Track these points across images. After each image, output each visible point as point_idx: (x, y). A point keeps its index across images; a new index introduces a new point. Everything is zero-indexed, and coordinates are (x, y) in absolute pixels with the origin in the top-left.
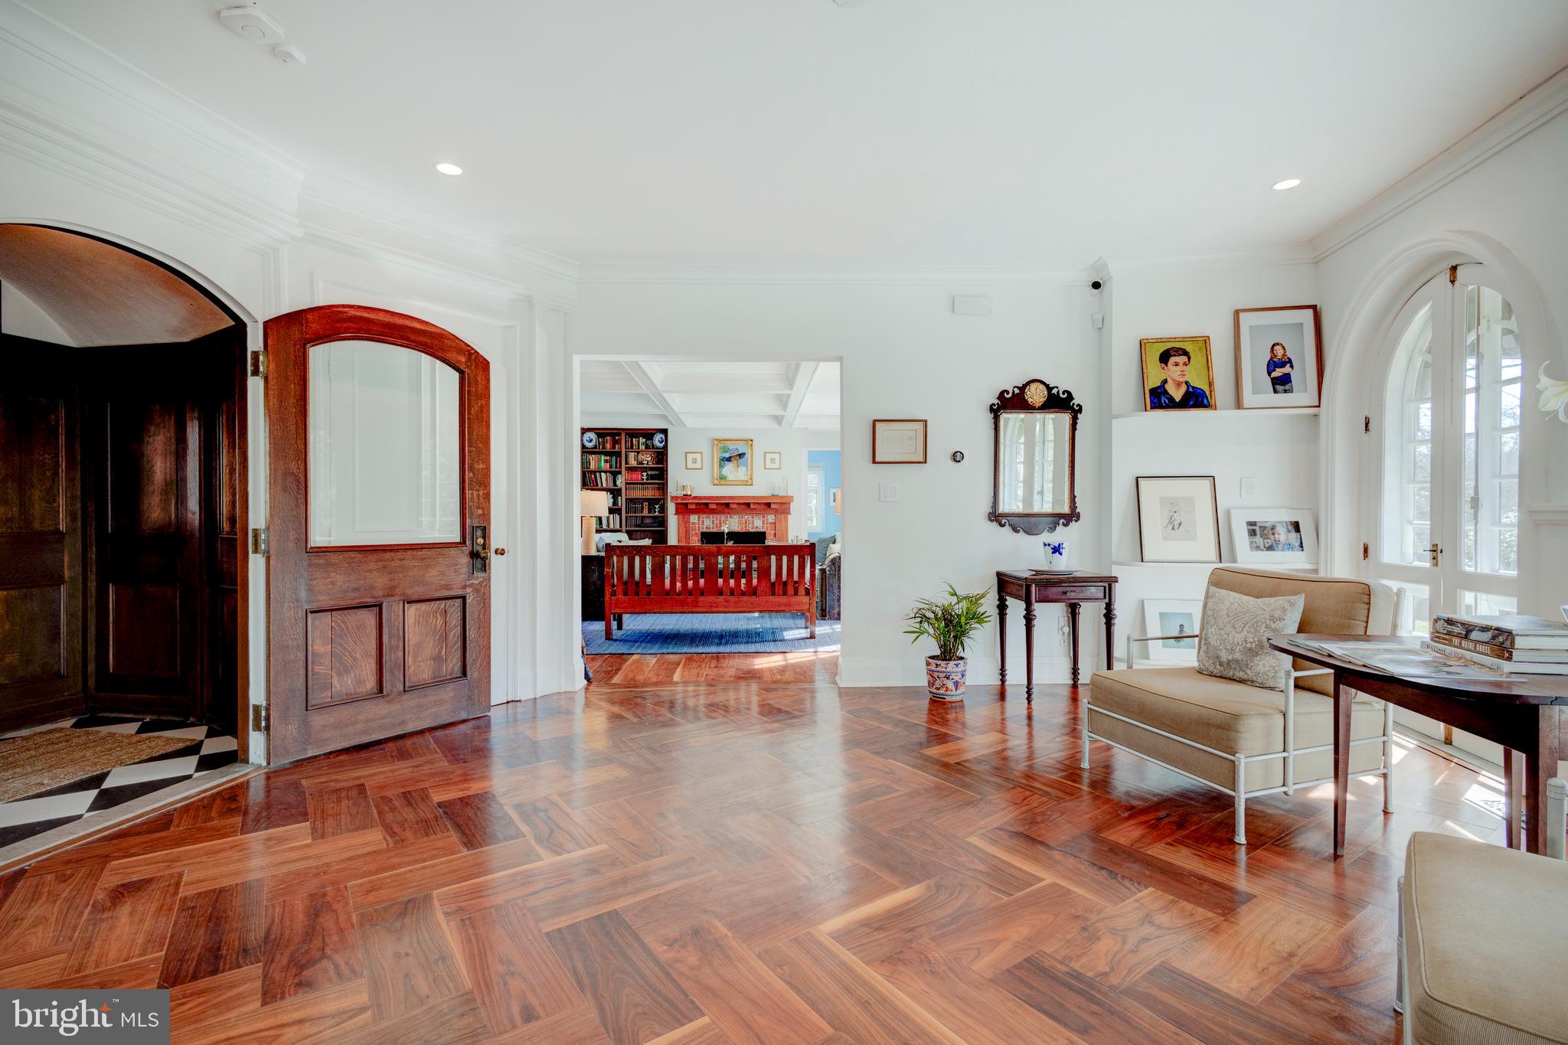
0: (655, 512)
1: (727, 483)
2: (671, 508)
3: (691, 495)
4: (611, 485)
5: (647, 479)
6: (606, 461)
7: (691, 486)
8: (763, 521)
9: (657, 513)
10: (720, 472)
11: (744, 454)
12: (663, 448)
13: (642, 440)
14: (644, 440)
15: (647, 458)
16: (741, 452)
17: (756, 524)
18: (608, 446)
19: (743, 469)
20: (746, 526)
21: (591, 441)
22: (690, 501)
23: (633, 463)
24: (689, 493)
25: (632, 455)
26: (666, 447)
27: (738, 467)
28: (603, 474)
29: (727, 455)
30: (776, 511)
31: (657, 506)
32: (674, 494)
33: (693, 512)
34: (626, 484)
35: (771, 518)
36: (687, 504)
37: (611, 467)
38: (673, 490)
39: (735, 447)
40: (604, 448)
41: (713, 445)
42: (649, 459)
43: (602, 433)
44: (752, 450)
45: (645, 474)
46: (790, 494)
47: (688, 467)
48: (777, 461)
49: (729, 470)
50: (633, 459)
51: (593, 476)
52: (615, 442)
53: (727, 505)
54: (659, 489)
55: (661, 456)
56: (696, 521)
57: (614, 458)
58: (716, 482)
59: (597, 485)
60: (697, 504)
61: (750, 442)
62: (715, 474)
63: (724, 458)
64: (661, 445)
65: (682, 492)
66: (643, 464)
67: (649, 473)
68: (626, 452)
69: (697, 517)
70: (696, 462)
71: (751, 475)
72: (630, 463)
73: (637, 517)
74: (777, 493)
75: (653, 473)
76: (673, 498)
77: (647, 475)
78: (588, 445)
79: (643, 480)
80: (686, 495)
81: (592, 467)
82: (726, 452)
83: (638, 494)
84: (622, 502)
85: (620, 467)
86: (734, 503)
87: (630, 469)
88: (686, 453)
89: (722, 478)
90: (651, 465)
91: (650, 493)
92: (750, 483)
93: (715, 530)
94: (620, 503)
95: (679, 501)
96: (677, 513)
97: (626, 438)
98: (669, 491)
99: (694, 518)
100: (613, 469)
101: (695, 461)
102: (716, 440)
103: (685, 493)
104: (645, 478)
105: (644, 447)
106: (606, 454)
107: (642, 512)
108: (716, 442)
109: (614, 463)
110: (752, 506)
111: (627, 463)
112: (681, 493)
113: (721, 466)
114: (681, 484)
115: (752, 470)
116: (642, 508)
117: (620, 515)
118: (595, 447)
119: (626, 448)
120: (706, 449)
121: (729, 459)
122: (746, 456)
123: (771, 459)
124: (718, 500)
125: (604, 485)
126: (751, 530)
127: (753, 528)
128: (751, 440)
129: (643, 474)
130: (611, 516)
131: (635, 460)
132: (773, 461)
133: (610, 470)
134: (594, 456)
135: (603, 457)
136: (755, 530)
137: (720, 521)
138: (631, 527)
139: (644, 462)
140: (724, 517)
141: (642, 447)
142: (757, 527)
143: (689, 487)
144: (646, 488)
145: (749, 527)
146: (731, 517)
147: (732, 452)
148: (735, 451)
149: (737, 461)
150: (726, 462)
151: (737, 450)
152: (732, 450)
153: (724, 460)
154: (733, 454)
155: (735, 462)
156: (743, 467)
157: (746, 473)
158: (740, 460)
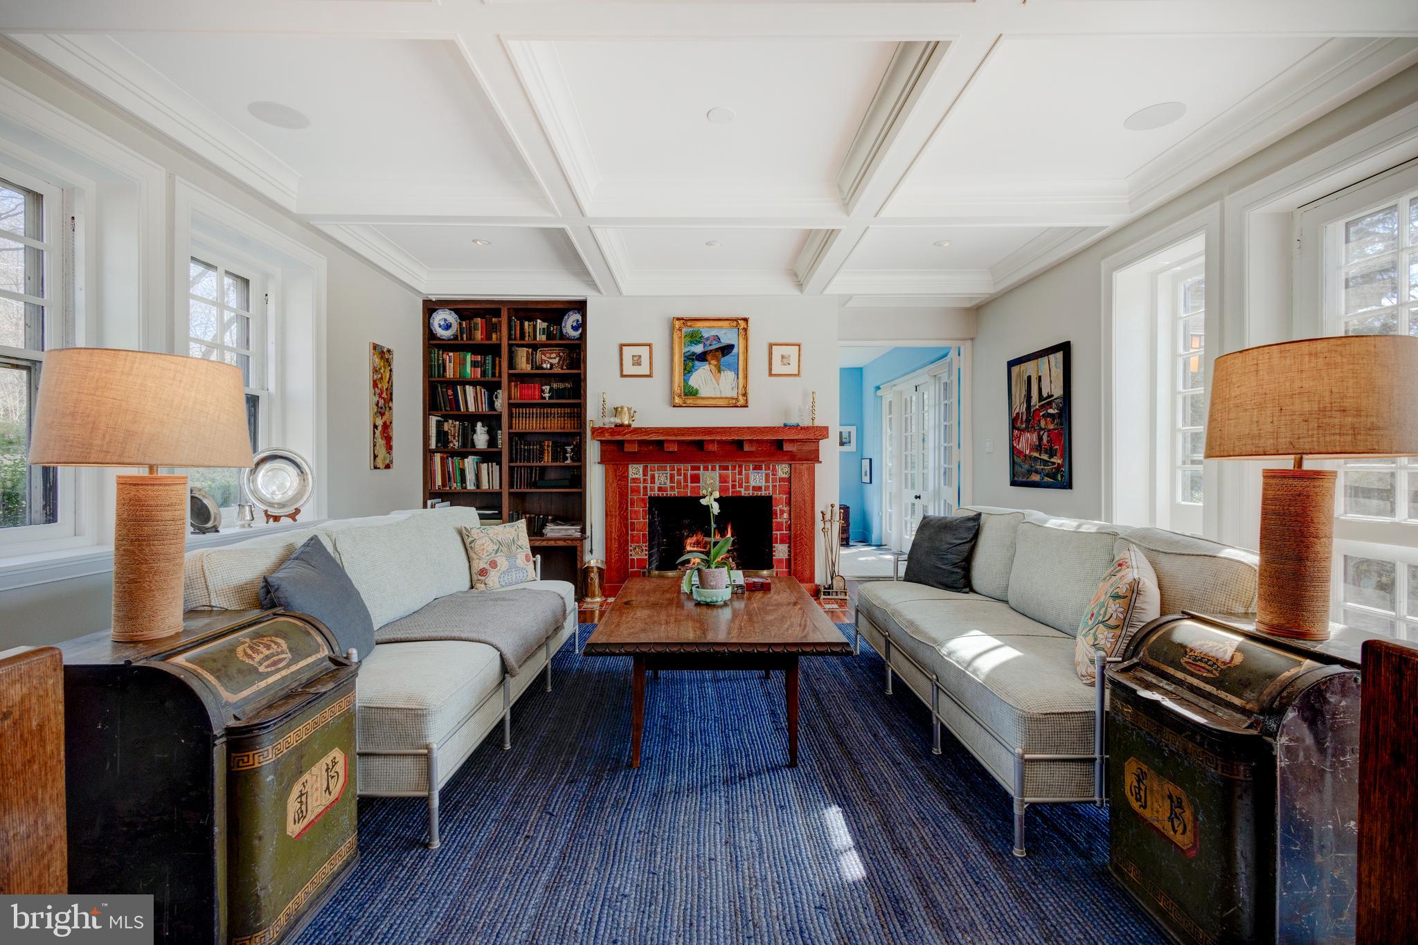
0: (566, 459)
2: (593, 450)
3: (629, 426)
4: (485, 408)
5: (550, 398)
6: (474, 364)
7: (629, 409)
8: (767, 475)
9: (569, 461)
10: (686, 381)
11: (731, 347)
12: (578, 339)
13: (541, 324)
14: (545, 325)
15: (551, 360)
16: (725, 341)
17: (756, 481)
18: (479, 336)
19: (728, 376)
20: (734, 486)
21: (448, 327)
22: (628, 437)
23: (523, 365)
24: (626, 422)
25: (522, 354)
26: (583, 336)
27: (719, 371)
28: (469, 389)
29: (699, 349)
30: (792, 457)
31: (569, 449)
32: (598, 424)
33: (635, 458)
34: (511, 406)
35: (782, 470)
36: (623, 442)
37: (484, 373)
38: (593, 415)
39: (714, 332)
40: (470, 337)
41: (672, 328)
42: (555, 361)
43: (467, 310)
44: (746, 339)
45: (547, 388)
46: (818, 423)
47: (625, 373)
48: (794, 360)
49: (702, 377)
50: (524, 359)
51: (450, 392)
52: (491, 329)
53: (700, 445)
54: (571, 416)
55: (575, 352)
56: (640, 476)
57: (489, 358)
58: (677, 400)
59: (458, 408)
60: (641, 443)
61: (742, 324)
62: (676, 385)
63: (694, 354)
64: (576, 334)
65: (613, 420)
66: (543, 369)
67: (555, 386)
68: (510, 346)
69: (641, 467)
70: (639, 364)
71: (745, 388)
72: (519, 366)
73: (531, 468)
74: (793, 421)
75: (561, 386)
76: (594, 430)
77: (551, 389)
78: (441, 333)
79: (545, 398)
80: (622, 425)
81: (450, 374)
82: (697, 343)
83: (530, 424)
84: (502, 437)
85: (500, 376)
86: (712, 441)
87: (522, 378)
88: (622, 346)
89: (690, 393)
90: (557, 370)
91: (554, 424)
92: (742, 402)
93: (675, 493)
94: (500, 442)
95: (607, 437)
96: (602, 461)
97: (510, 321)
98: (588, 419)
99: (635, 471)
100: (489, 378)
101: (637, 361)
102: (678, 319)
103: (618, 421)
104: (547, 395)
105: (544, 338)
106: (476, 349)
107: (541, 459)
108: (677, 324)
109: (489, 367)
110: (747, 448)
111: (511, 365)
112: (610, 421)
113: (688, 371)
114: (610, 405)
115: (746, 377)
116: (542, 452)
117: (499, 464)
118: (456, 338)
119: (510, 339)
120: (659, 338)
121: (702, 357)
122: (735, 351)
123: (783, 357)
124: (683, 435)
125: (472, 408)
126: (744, 493)
127: (747, 488)
128: (746, 320)
129: (544, 388)
130: (484, 466)
131: (528, 363)
132: (785, 361)
133: (483, 379)
134: (451, 354)
135: (469, 357)
136: (751, 492)
137: (685, 476)
138: (520, 488)
139: (544, 366)
140: (693, 468)
141: (541, 338)
142: (755, 488)
143: (626, 409)
144: (547, 413)
145: (741, 486)
146: (706, 469)
147: (708, 343)
148: (715, 342)
149: (718, 361)
150: (697, 363)
151: (718, 339)
152: (707, 339)
153: (693, 360)
154: (711, 348)
155: (714, 362)
156: (729, 372)
157: (735, 384)
158: (724, 360)
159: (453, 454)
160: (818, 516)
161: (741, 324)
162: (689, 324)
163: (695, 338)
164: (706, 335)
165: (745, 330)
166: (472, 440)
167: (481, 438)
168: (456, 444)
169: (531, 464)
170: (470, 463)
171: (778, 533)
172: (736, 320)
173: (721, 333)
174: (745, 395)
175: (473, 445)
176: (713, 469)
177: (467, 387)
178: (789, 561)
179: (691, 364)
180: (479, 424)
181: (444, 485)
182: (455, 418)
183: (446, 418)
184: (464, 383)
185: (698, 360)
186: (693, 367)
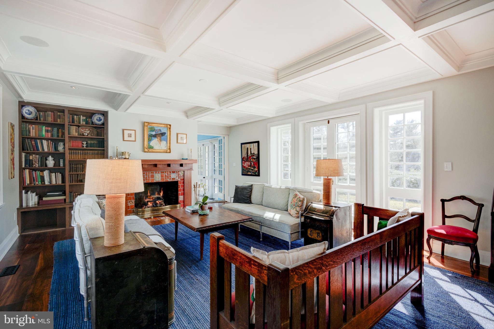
1: (154, 151)
4: (52, 150)
5: (87, 147)
6: (47, 131)
7: (128, 153)
8: (177, 175)
10: (149, 144)
11: (165, 133)
12: (102, 125)
13: (83, 118)
14: (85, 118)
15: (87, 131)
16: (163, 131)
17: (173, 176)
18: (50, 119)
19: (164, 143)
20: (166, 178)
21: (30, 113)
23: (74, 133)
24: (127, 157)
25: (73, 128)
26: (105, 124)
27: (161, 141)
29: (154, 133)
30: (184, 169)
34: (69, 149)
35: (182, 173)
37: (52, 135)
38: (112, 154)
39: (159, 128)
40: (45, 120)
41: (144, 126)
43: (42, 108)
44: (170, 131)
45: (85, 143)
47: (125, 139)
48: (185, 139)
49: (155, 142)
50: (74, 131)
51: (33, 142)
52: (57, 117)
53: (156, 165)
54: (97, 154)
55: (101, 130)
57: (56, 129)
58: (146, 150)
59: (38, 149)
62: (145, 145)
63: (152, 135)
64: (101, 123)
65: (122, 156)
66: (84, 135)
67: (89, 142)
68: (69, 125)
70: (131, 137)
71: (170, 147)
72: (72, 133)
73: (78, 174)
74: (185, 157)
75: (92, 142)
77: (87, 143)
78: (27, 116)
79: (84, 147)
81: (33, 134)
82: (153, 131)
83: (77, 157)
85: (62, 137)
86: (160, 164)
87: (72, 138)
88: (123, 130)
89: (151, 148)
90: (89, 136)
91: (90, 157)
92: (169, 151)
93: (145, 182)
94: (62, 164)
97: (68, 115)
100: (55, 137)
101: (130, 136)
102: (147, 123)
103: (124, 157)
104: (85, 145)
105: (84, 123)
106: (48, 125)
107: (83, 171)
109: (55, 133)
110: (171, 166)
111: (69, 133)
113: (150, 140)
114: (120, 151)
115: (170, 143)
117: (62, 173)
118: (35, 119)
119: (68, 122)
120: (138, 128)
121: (155, 136)
122: (166, 135)
123: (181, 138)
124: (151, 162)
125: (46, 150)
126: (169, 180)
127: (170, 179)
128: (170, 125)
129: (83, 142)
130: (53, 175)
131: (76, 132)
132: (182, 139)
133: (52, 138)
134: (34, 126)
135: (44, 128)
136: (172, 180)
137: (149, 175)
138: (72, 183)
139: (85, 134)
140: (151, 173)
141: (83, 123)
142: (173, 179)
143: (127, 153)
144: (86, 153)
145: (168, 178)
146: (156, 172)
147: (157, 131)
148: (159, 131)
149: (160, 137)
150: (153, 138)
151: (160, 130)
152: (157, 130)
153: (151, 137)
154: (158, 133)
155: (159, 138)
156: (164, 141)
157: (166, 145)
158: (163, 137)
159: (35, 170)
160: (193, 186)
161: (169, 127)
162: (150, 124)
163: (152, 129)
164: (156, 129)
165: (170, 128)
166: (46, 163)
167: (50, 162)
168: (37, 165)
169: (78, 173)
170: (46, 173)
171: (180, 192)
172: (167, 125)
173: (161, 129)
174: (170, 149)
175: (46, 166)
176: (159, 173)
177: (43, 141)
178: (184, 201)
179: (151, 138)
180: (50, 157)
181: (31, 183)
182: (37, 154)
183: (31, 154)
184: (41, 139)
185: (153, 137)
186: (152, 139)
